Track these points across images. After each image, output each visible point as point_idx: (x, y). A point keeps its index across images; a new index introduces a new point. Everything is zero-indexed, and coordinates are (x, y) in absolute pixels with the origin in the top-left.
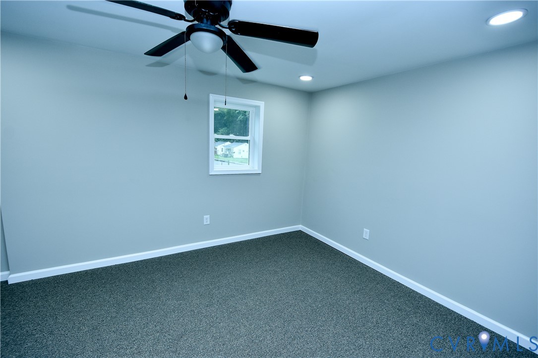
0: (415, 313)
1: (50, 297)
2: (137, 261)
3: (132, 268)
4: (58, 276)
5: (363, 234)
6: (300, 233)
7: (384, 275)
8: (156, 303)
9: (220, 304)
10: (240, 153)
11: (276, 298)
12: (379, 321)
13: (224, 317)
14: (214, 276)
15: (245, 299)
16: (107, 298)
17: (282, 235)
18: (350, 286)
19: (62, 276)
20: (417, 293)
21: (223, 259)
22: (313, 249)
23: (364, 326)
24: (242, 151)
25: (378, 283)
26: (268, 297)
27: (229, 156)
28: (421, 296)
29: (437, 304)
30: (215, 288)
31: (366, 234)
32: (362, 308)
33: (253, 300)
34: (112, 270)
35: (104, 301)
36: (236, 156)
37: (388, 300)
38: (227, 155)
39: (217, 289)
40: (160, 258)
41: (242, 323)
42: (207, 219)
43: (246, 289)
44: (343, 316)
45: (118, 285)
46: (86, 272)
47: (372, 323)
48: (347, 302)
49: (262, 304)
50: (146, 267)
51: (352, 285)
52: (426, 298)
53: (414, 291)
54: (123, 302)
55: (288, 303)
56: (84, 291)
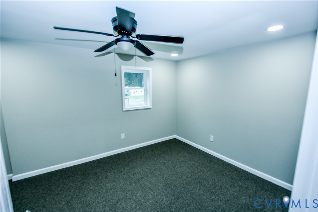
0: (240, 180)
1: (39, 187)
2: (85, 163)
3: (83, 167)
4: (41, 175)
5: (210, 138)
6: (175, 140)
7: (223, 161)
8: (100, 185)
9: (136, 183)
10: (134, 93)
11: (166, 178)
12: (222, 186)
13: (139, 190)
14: (130, 168)
15: (149, 179)
16: (72, 185)
17: (165, 142)
18: (205, 168)
19: (43, 174)
20: (241, 169)
21: (134, 158)
22: (183, 149)
23: (214, 189)
24: (135, 92)
25: (220, 165)
26: (162, 178)
27: (128, 95)
28: (243, 171)
29: (252, 174)
30: (132, 174)
31: (212, 138)
32: (212, 179)
33: (154, 180)
34: (71, 169)
35: (71, 187)
36: (132, 94)
37: (226, 174)
38: (127, 94)
39: (133, 175)
40: (98, 160)
41: (149, 193)
42: (123, 136)
43: (149, 173)
44: (203, 184)
45: (77, 177)
46: (57, 171)
47: (218, 187)
48: (204, 177)
49: (159, 182)
50: (91, 166)
51: (206, 167)
52: (246, 171)
53: (239, 168)
54: (81, 186)
55: (173, 179)
56: (58, 182)
